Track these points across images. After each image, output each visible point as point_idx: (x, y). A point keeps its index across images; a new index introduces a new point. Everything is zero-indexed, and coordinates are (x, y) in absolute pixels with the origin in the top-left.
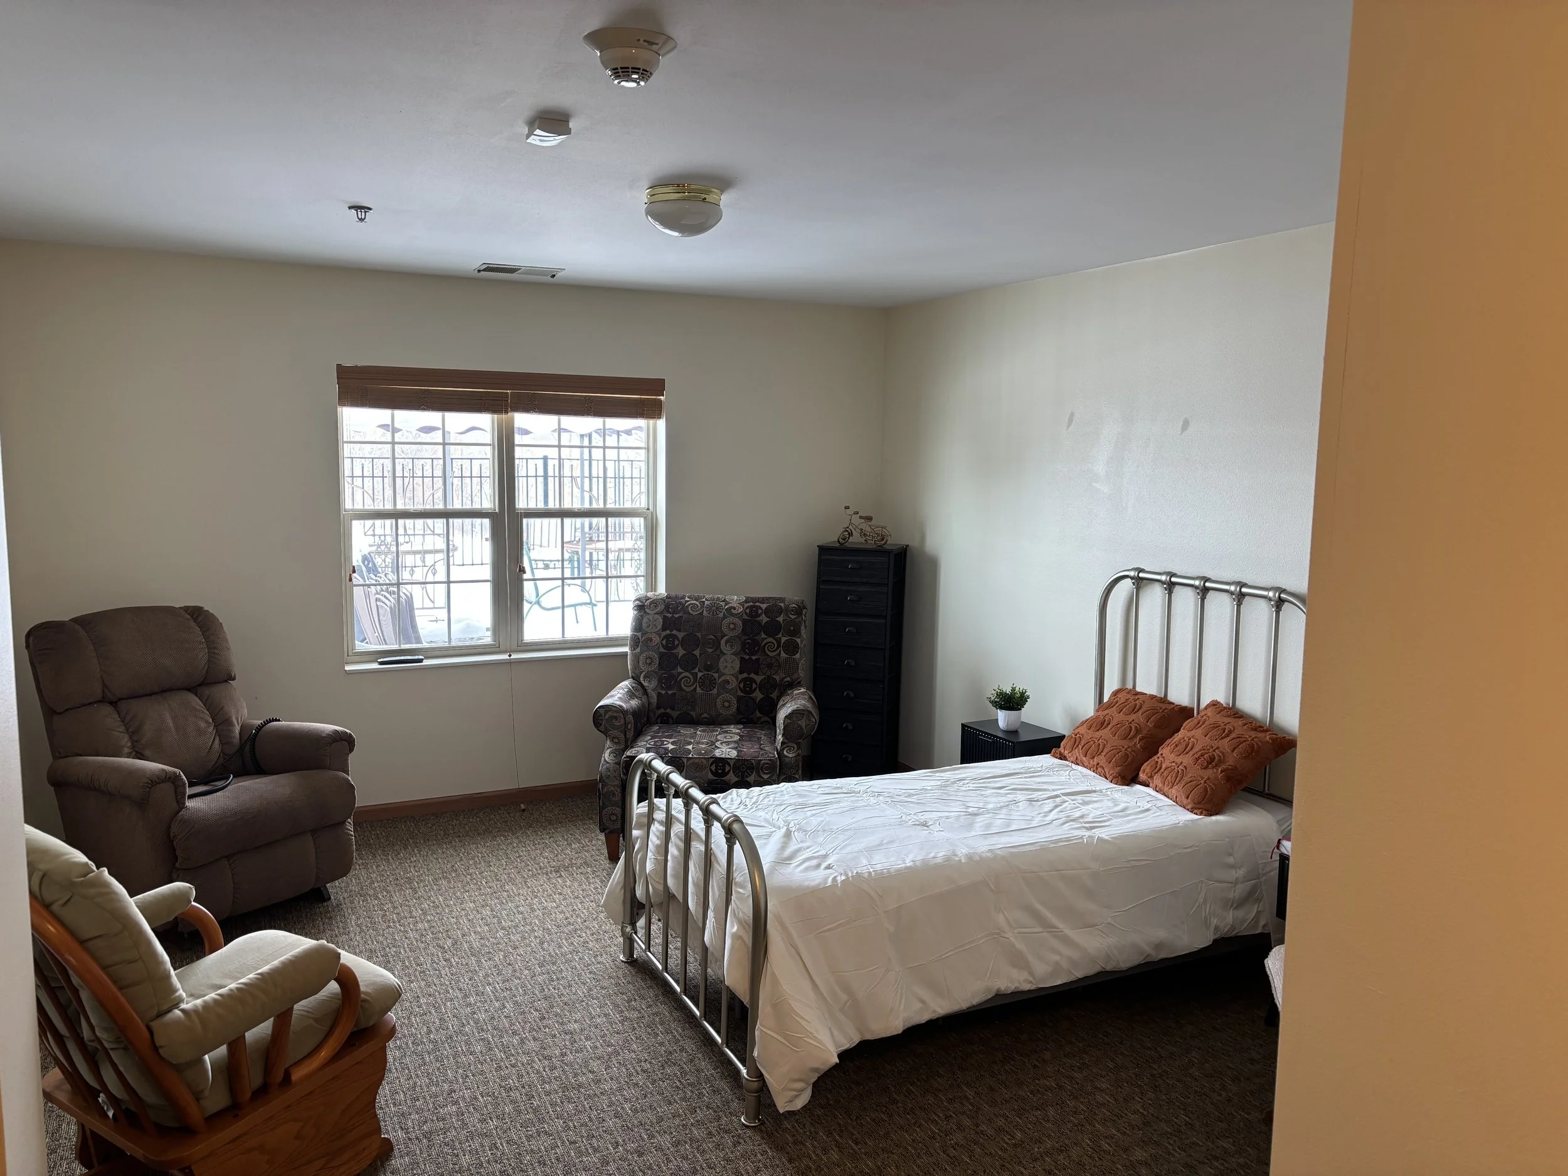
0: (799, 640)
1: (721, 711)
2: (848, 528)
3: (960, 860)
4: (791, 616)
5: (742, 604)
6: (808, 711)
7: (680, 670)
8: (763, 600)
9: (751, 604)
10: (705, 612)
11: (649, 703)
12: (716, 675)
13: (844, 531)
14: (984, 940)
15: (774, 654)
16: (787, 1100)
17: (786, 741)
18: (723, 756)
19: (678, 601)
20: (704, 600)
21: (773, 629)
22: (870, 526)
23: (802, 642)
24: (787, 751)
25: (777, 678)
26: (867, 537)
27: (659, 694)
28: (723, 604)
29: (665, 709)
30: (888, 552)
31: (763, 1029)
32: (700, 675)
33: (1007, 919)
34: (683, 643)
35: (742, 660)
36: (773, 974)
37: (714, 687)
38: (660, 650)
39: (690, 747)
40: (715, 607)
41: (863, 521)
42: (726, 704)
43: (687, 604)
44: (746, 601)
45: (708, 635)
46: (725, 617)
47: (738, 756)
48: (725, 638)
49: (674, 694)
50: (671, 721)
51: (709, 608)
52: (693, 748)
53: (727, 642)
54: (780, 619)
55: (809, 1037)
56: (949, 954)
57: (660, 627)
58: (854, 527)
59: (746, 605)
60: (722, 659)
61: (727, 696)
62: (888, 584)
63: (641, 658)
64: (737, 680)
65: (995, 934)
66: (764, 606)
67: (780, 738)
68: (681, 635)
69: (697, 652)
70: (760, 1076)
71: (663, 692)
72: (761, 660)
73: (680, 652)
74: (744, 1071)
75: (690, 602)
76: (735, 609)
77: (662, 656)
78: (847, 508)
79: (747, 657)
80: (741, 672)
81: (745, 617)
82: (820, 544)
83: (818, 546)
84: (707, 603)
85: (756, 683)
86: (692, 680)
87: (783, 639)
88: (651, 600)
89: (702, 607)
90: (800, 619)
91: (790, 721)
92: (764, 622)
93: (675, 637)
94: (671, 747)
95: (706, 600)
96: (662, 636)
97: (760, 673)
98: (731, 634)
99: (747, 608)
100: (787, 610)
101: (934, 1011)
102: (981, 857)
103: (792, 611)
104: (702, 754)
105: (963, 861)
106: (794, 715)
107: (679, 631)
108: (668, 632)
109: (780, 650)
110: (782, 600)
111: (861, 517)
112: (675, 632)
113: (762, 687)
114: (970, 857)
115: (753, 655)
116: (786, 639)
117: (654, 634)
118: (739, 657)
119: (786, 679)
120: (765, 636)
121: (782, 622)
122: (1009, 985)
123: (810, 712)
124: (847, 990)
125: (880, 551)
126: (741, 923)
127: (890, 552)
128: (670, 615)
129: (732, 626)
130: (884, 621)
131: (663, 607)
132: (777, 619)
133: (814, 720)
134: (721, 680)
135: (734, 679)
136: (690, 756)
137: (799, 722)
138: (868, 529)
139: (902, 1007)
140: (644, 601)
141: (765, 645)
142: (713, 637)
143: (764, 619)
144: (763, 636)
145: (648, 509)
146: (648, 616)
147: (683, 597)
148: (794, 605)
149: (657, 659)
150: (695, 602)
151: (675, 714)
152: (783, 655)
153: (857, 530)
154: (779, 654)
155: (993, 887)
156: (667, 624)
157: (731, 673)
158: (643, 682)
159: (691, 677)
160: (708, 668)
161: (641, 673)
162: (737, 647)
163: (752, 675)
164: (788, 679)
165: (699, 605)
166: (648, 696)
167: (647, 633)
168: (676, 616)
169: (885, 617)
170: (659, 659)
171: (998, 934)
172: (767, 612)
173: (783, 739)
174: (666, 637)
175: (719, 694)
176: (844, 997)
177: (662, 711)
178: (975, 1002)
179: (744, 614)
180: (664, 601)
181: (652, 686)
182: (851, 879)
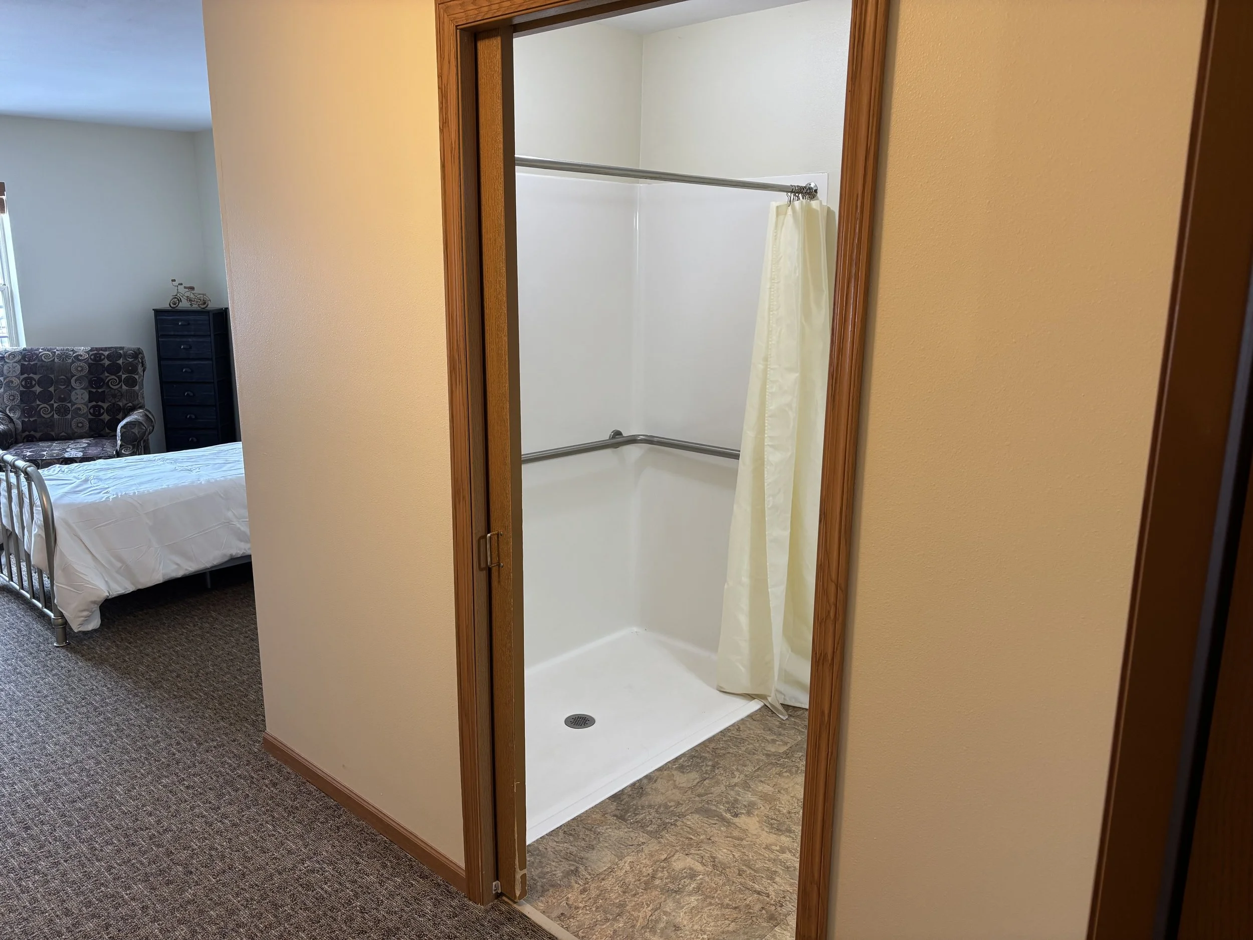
0: (137, 377)
1: (76, 430)
2: (176, 295)
3: (201, 483)
4: (128, 359)
5: (87, 352)
6: (139, 422)
7: (38, 403)
8: (106, 349)
9: (96, 352)
10: (56, 359)
11: (16, 429)
12: (69, 405)
13: (174, 298)
14: (217, 527)
15: (117, 387)
16: (78, 624)
17: (124, 444)
18: (71, 456)
19: (33, 352)
20: (55, 351)
21: (114, 369)
22: (193, 294)
23: (139, 378)
24: (124, 451)
25: (121, 404)
26: (193, 303)
27: (23, 422)
28: (71, 353)
29: (29, 432)
30: (208, 312)
31: (58, 584)
32: (55, 405)
33: (234, 515)
34: (39, 383)
35: (90, 392)
36: (61, 552)
37: (69, 414)
38: (21, 389)
39: (45, 453)
40: (64, 356)
41: (187, 290)
42: (80, 425)
43: (40, 354)
44: (91, 350)
45: (60, 376)
46: (73, 362)
47: (83, 455)
48: (74, 378)
49: (35, 421)
50: (35, 439)
51: (60, 356)
52: (47, 453)
53: (76, 381)
54: (120, 362)
55: (88, 584)
56: (196, 535)
57: (19, 372)
58: (181, 295)
59: (91, 353)
60: (73, 393)
61: (81, 419)
62: (210, 335)
63: (5, 396)
64: (88, 407)
65: (226, 523)
66: (106, 353)
67: (119, 442)
68: (36, 377)
69: (52, 389)
70: (62, 616)
71: (26, 420)
72: (106, 392)
73: (38, 389)
74: (52, 615)
75: (42, 353)
76: (81, 356)
77: (22, 394)
78: (174, 280)
79: (94, 390)
80: (90, 401)
81: (90, 361)
82: (155, 308)
83: (153, 310)
84: (57, 353)
85: (103, 409)
86: (49, 409)
87: (124, 376)
88: (10, 353)
89: (54, 356)
90: (136, 362)
91: (125, 430)
92: (106, 365)
93: (32, 379)
94: (28, 454)
95: (57, 350)
96: (21, 379)
97: (106, 401)
98: (79, 375)
99: (91, 355)
100: (125, 355)
101: (186, 570)
102: (216, 481)
103: (130, 355)
104: (54, 456)
105: (203, 483)
106: (128, 426)
107: (35, 374)
108: (26, 375)
109: (122, 385)
110: (122, 348)
111: (185, 288)
112: (31, 375)
113: (108, 411)
114: (208, 481)
115: (99, 389)
116: (125, 376)
117: (14, 378)
118: (87, 390)
119: (128, 405)
120: (108, 375)
121: (121, 364)
122: (239, 552)
123: (141, 423)
124: (120, 559)
125: (204, 312)
126: (39, 527)
127: (209, 312)
128: (26, 363)
129: (79, 369)
130: (211, 362)
131: (20, 357)
132: (117, 362)
133: (144, 428)
134: (74, 408)
135: (85, 407)
136: (44, 458)
137: (133, 430)
138: (192, 296)
139: (161, 567)
140: (4, 354)
141: (109, 381)
142: (64, 377)
143: (107, 362)
144: (107, 374)
145: (5, 285)
146: (8, 365)
147: (38, 350)
148: (131, 352)
149: (19, 396)
150: (47, 352)
151: (38, 435)
152: (124, 387)
153: (184, 297)
154: (121, 387)
155: (222, 495)
156: (24, 369)
157: (82, 402)
158: (9, 414)
159: (49, 407)
160: (61, 400)
161: (6, 407)
162: (85, 383)
163: (100, 403)
164: (130, 404)
165: (51, 354)
166: (14, 424)
167: (8, 377)
168: (32, 363)
169: (211, 359)
170: (21, 396)
171: (228, 522)
172: (108, 357)
173: (121, 443)
174: (25, 379)
175: (73, 418)
176: (119, 565)
177: (27, 433)
178: (215, 563)
179: (89, 359)
180: (21, 353)
181: (16, 416)
182: (120, 497)
